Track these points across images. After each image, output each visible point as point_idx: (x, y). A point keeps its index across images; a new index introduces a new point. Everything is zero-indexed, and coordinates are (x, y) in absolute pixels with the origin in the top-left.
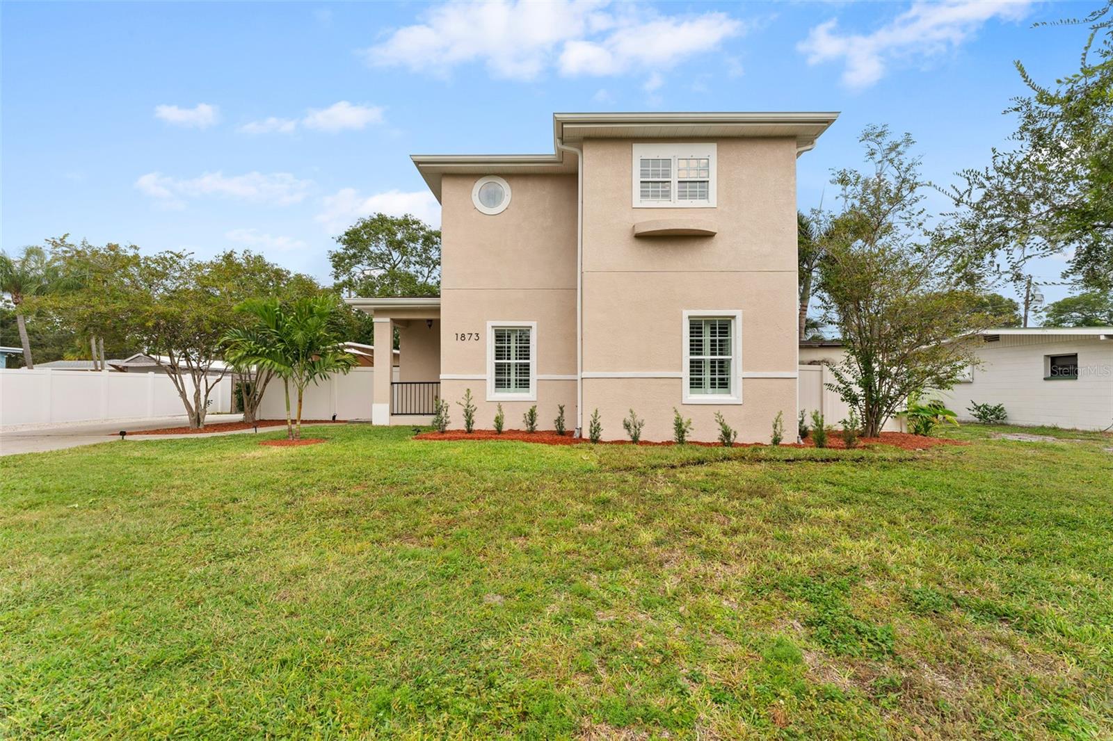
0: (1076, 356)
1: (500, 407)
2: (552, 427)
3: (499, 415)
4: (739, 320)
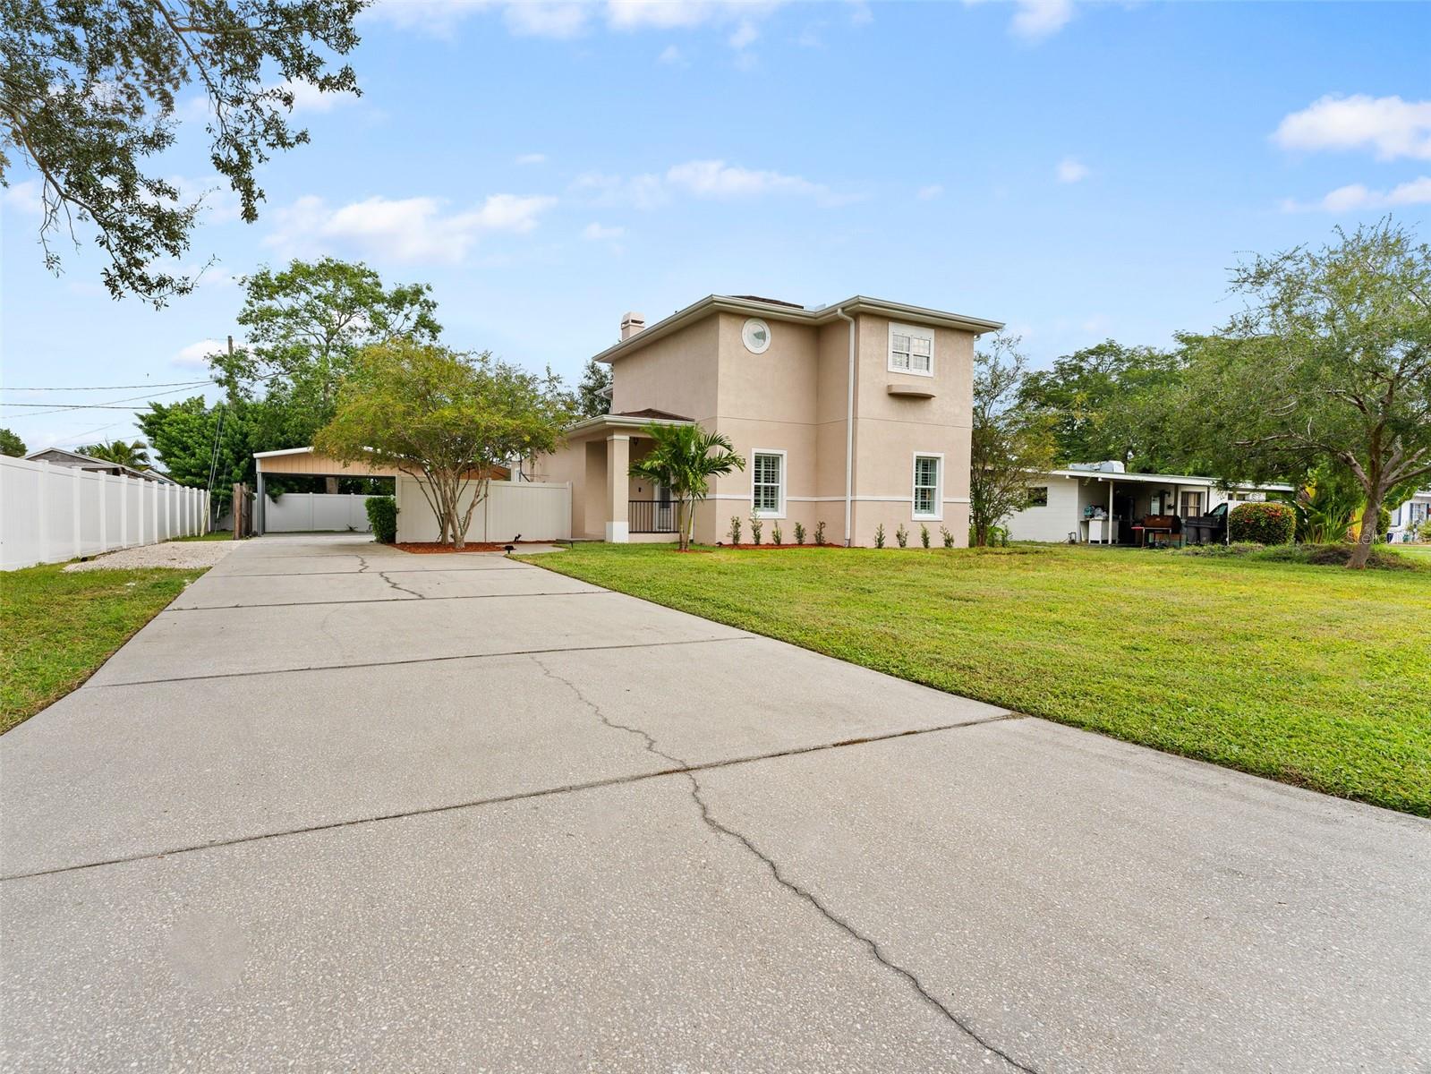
0: (1046, 488)
1: (776, 524)
2: (814, 541)
3: (775, 530)
4: (942, 461)
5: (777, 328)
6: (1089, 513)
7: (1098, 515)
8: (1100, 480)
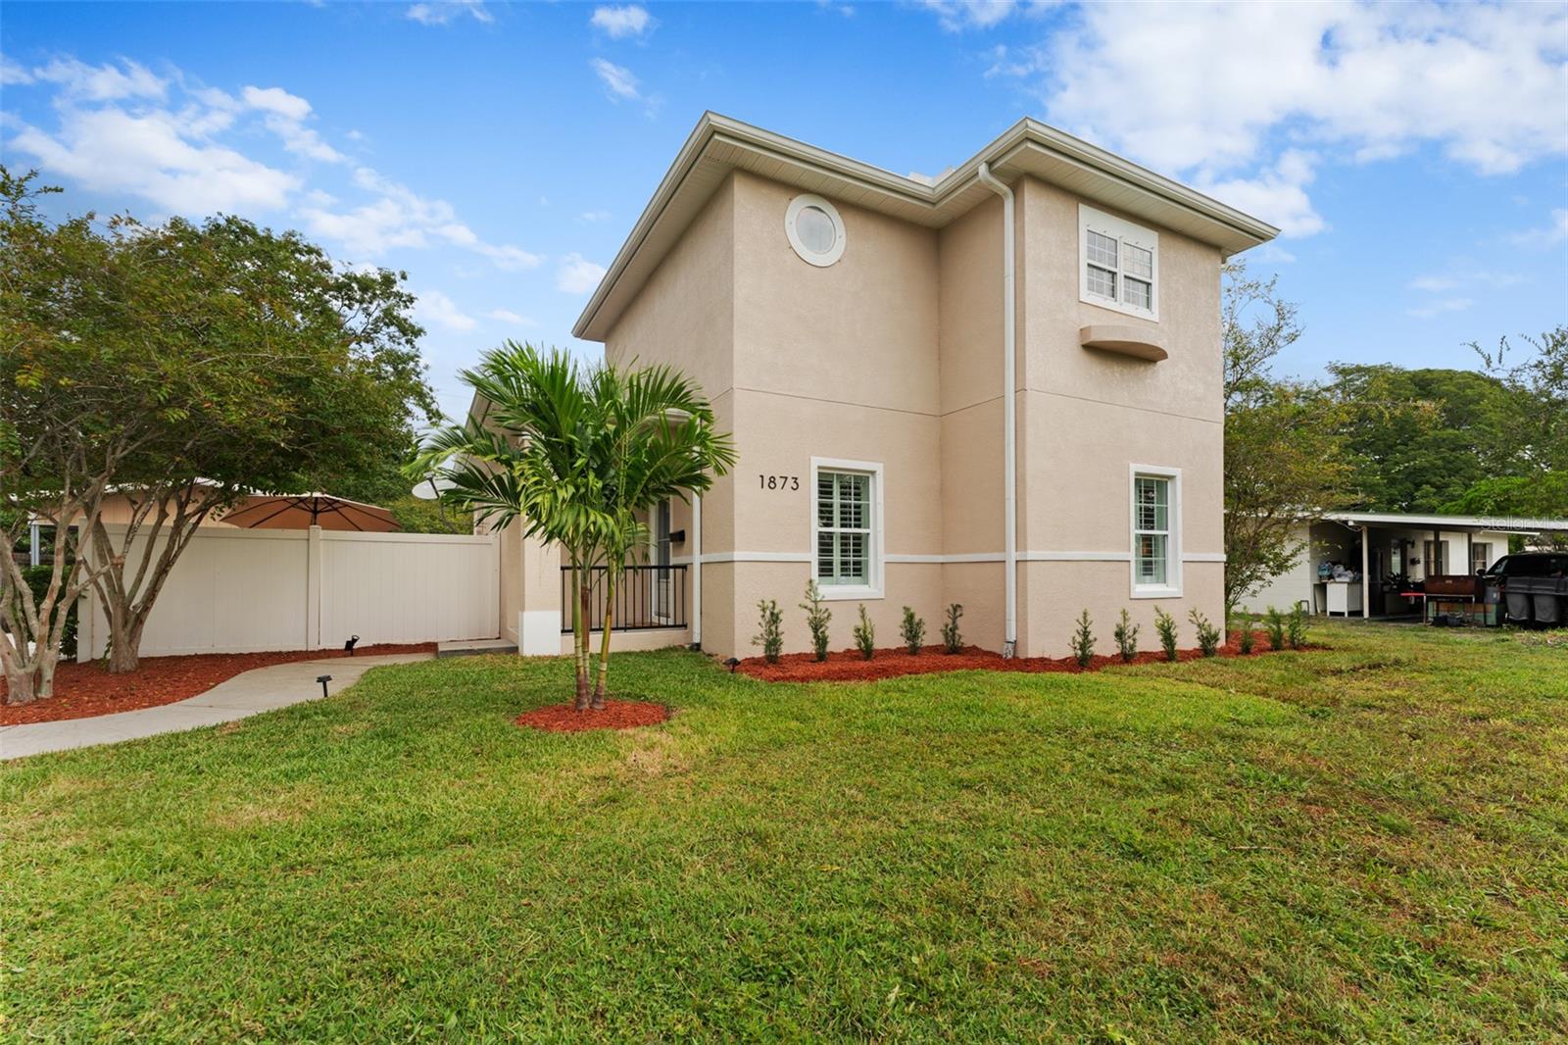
1: (862, 610)
3: (860, 624)
4: (1179, 482)
5: (859, 222)
6: (1326, 573)
7: (1339, 576)
8: (1351, 523)
